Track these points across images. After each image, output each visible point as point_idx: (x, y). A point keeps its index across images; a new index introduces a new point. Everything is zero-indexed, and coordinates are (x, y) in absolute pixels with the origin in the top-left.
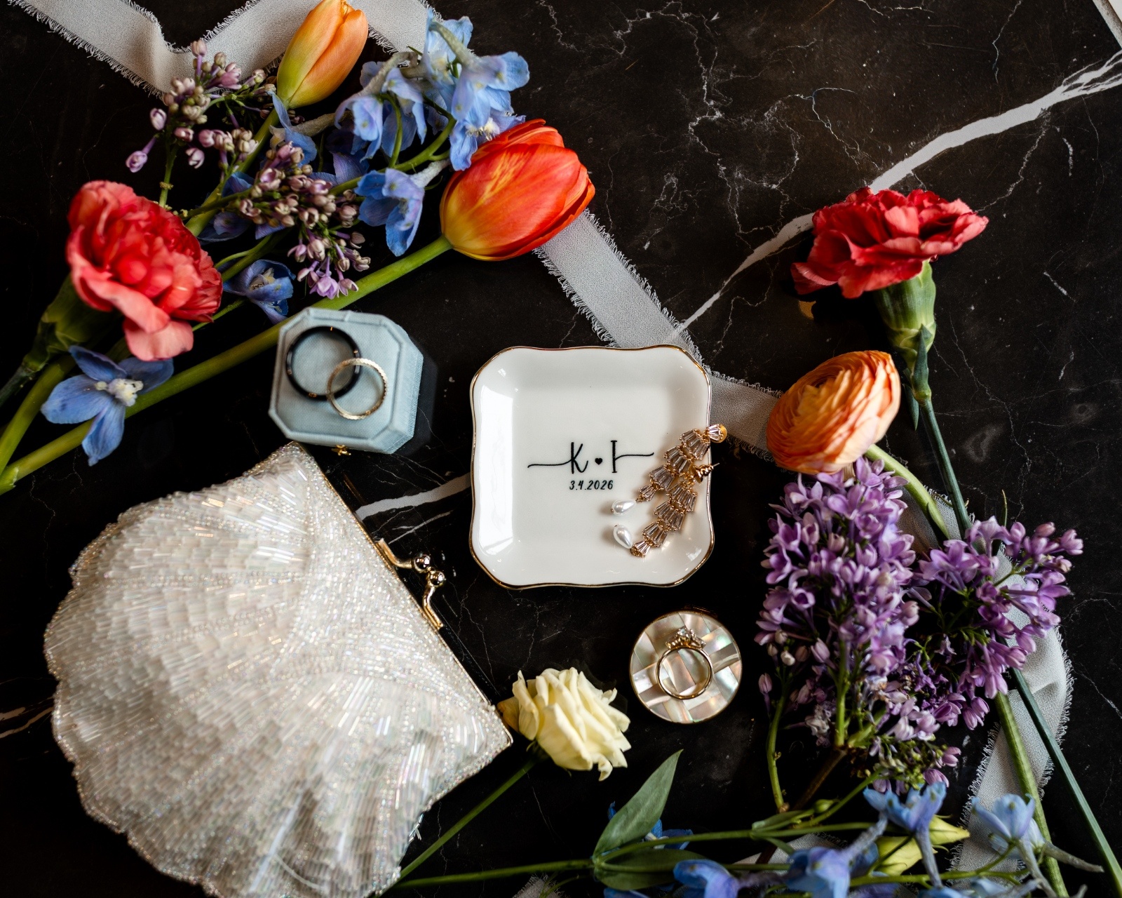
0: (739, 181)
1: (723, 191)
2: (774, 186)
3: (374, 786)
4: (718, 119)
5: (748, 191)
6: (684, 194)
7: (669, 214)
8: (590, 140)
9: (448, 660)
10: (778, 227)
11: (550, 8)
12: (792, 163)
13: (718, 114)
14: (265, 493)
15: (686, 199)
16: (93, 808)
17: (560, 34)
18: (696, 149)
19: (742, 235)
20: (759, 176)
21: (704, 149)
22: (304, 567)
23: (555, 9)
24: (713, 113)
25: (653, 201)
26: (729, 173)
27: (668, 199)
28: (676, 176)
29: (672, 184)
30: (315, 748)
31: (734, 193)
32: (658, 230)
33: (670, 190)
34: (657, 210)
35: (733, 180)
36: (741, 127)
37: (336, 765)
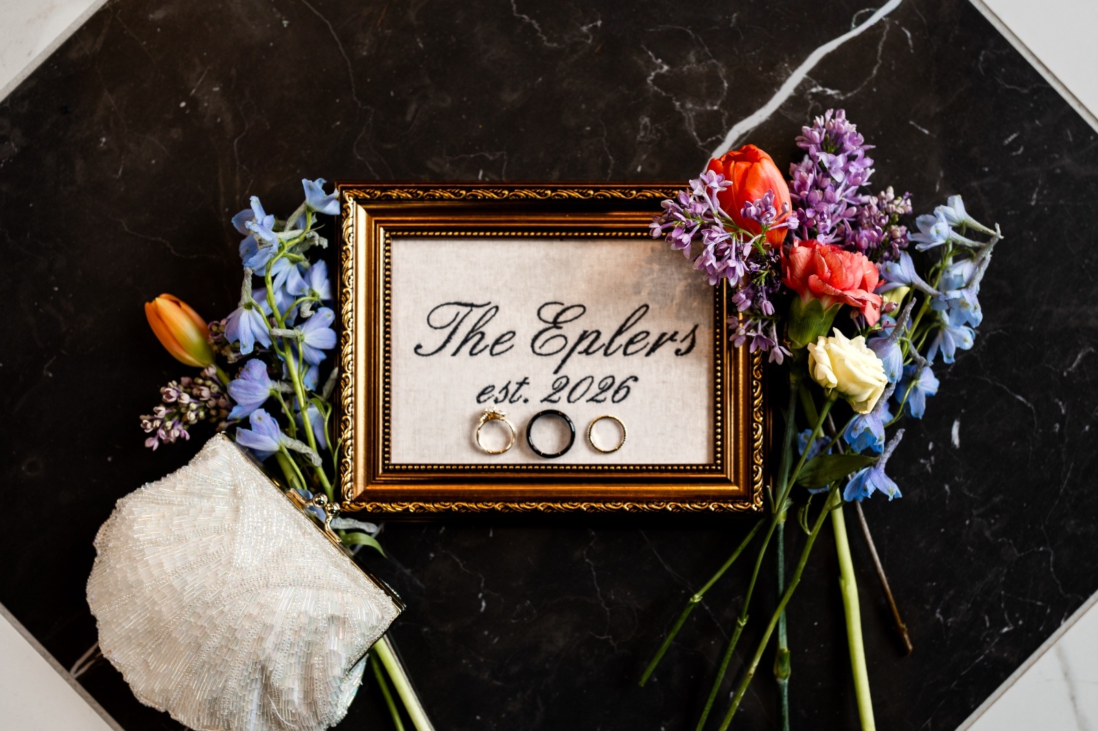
0: (691, 110)
1: (681, 119)
2: (715, 108)
3: (309, 655)
4: (668, 71)
5: (699, 116)
6: (656, 128)
7: (649, 143)
8: (583, 106)
9: (347, 564)
10: (724, 135)
11: (534, 22)
12: (723, 88)
13: (666, 68)
14: (201, 474)
15: (658, 131)
16: (142, 698)
17: (545, 38)
18: (656, 95)
19: (702, 146)
20: (703, 103)
21: (661, 94)
22: (236, 520)
23: (537, 21)
24: (662, 68)
25: (636, 137)
26: (682, 106)
27: (646, 134)
28: (648, 116)
29: (646, 123)
30: (261, 639)
31: (689, 119)
32: (644, 157)
33: (645, 127)
34: (641, 143)
35: (686, 110)
36: (683, 72)
37: (277, 647)
